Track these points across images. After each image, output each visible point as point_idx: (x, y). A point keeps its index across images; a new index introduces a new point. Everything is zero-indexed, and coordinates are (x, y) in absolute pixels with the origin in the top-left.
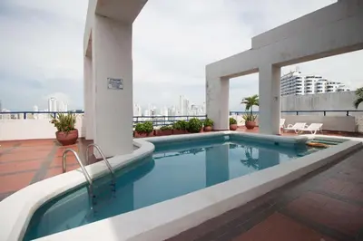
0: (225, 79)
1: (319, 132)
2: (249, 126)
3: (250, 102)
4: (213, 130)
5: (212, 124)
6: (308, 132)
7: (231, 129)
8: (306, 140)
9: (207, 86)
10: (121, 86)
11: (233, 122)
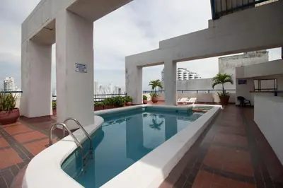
0: (140, 68)
1: (195, 103)
2: (154, 101)
3: (155, 84)
4: (132, 105)
5: (131, 100)
6: (191, 103)
7: (144, 103)
8: (192, 107)
9: (127, 72)
10: (85, 70)
11: (145, 98)
